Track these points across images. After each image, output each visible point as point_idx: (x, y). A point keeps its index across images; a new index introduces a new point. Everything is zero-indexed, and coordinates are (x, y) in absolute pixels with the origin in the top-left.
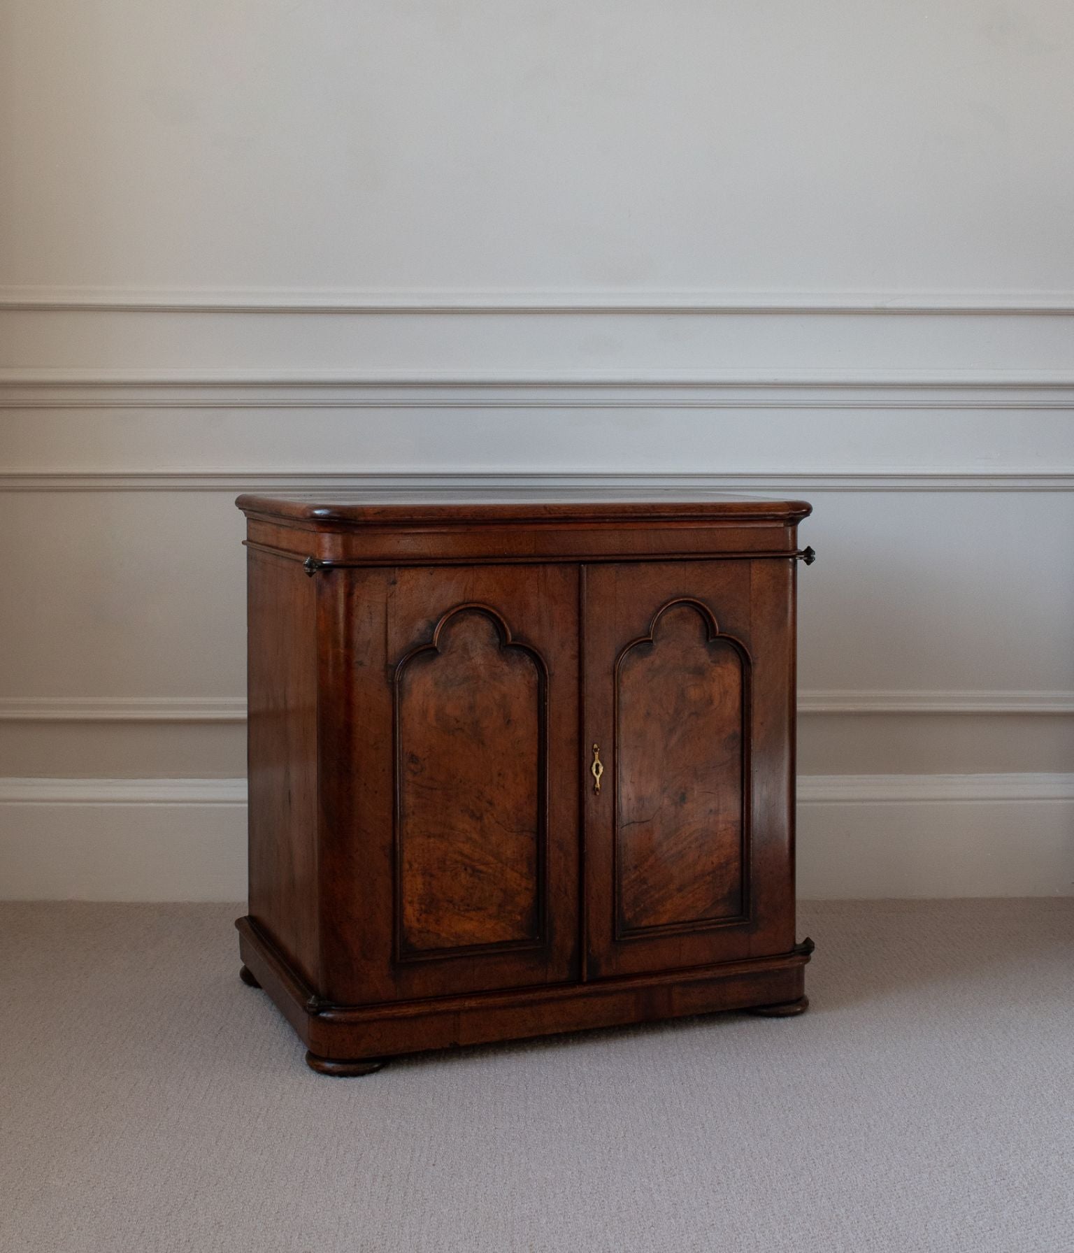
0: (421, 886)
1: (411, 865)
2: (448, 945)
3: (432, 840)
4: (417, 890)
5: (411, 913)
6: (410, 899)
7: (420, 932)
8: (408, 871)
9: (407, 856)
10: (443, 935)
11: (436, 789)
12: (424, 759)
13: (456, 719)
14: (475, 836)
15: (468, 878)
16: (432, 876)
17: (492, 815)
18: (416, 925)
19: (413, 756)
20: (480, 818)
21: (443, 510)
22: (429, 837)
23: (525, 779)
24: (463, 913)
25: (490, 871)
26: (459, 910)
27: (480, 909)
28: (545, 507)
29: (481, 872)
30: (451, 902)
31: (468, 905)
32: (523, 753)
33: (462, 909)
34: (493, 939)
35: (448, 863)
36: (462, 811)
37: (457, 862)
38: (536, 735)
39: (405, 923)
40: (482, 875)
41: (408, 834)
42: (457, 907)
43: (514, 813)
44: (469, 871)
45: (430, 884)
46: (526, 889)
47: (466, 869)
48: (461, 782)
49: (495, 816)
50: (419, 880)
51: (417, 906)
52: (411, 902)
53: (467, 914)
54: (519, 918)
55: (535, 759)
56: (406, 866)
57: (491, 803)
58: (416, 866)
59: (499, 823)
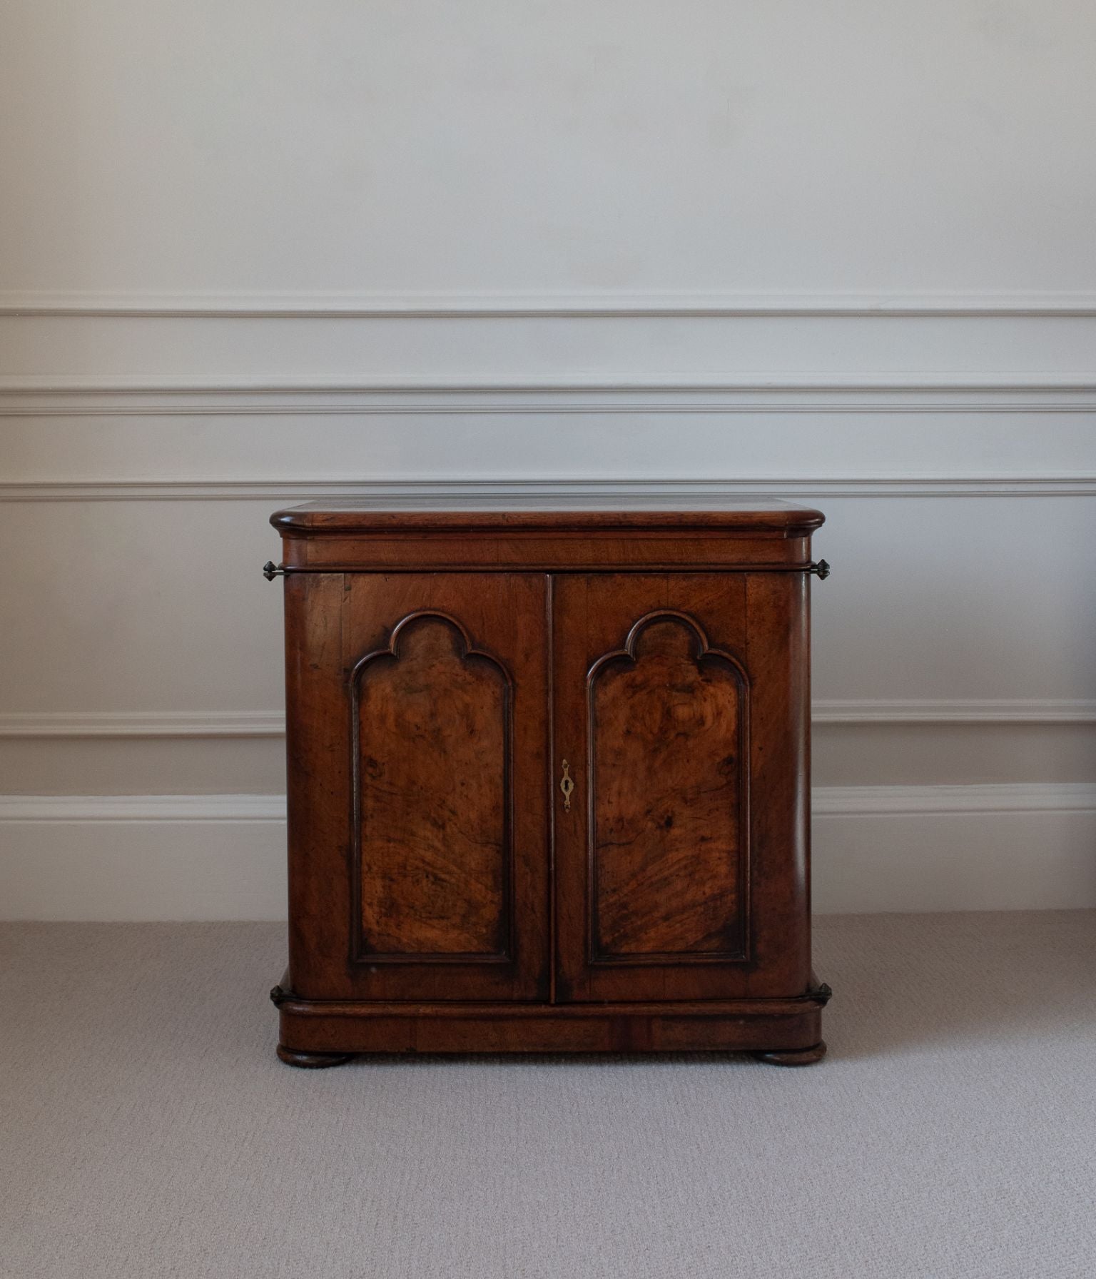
0: (381, 889)
1: (370, 868)
2: (409, 951)
3: (392, 845)
4: (376, 892)
5: (370, 914)
6: (369, 901)
7: (379, 934)
8: (367, 873)
9: (366, 858)
10: (405, 940)
11: (396, 794)
12: (384, 764)
13: (417, 726)
14: (438, 844)
15: (430, 885)
16: (392, 880)
17: (456, 824)
18: (375, 928)
19: (371, 759)
20: (443, 827)
21: (394, 517)
22: (389, 841)
23: (491, 791)
24: (424, 920)
25: (453, 880)
26: (420, 916)
27: (442, 918)
28: (504, 515)
29: (444, 880)
30: (413, 908)
31: (430, 913)
32: (487, 765)
33: (423, 916)
34: (456, 950)
35: (409, 868)
36: (423, 818)
37: (417, 868)
38: (502, 747)
39: (364, 924)
40: (445, 884)
41: (366, 836)
42: (418, 913)
43: (478, 824)
44: (431, 878)
45: (390, 887)
46: (492, 902)
47: (427, 877)
48: (422, 788)
49: (458, 825)
50: (379, 883)
51: (376, 909)
52: (370, 905)
53: (429, 922)
54: (484, 931)
55: (500, 770)
56: (365, 868)
57: (453, 812)
58: (375, 868)
59: (462, 833)
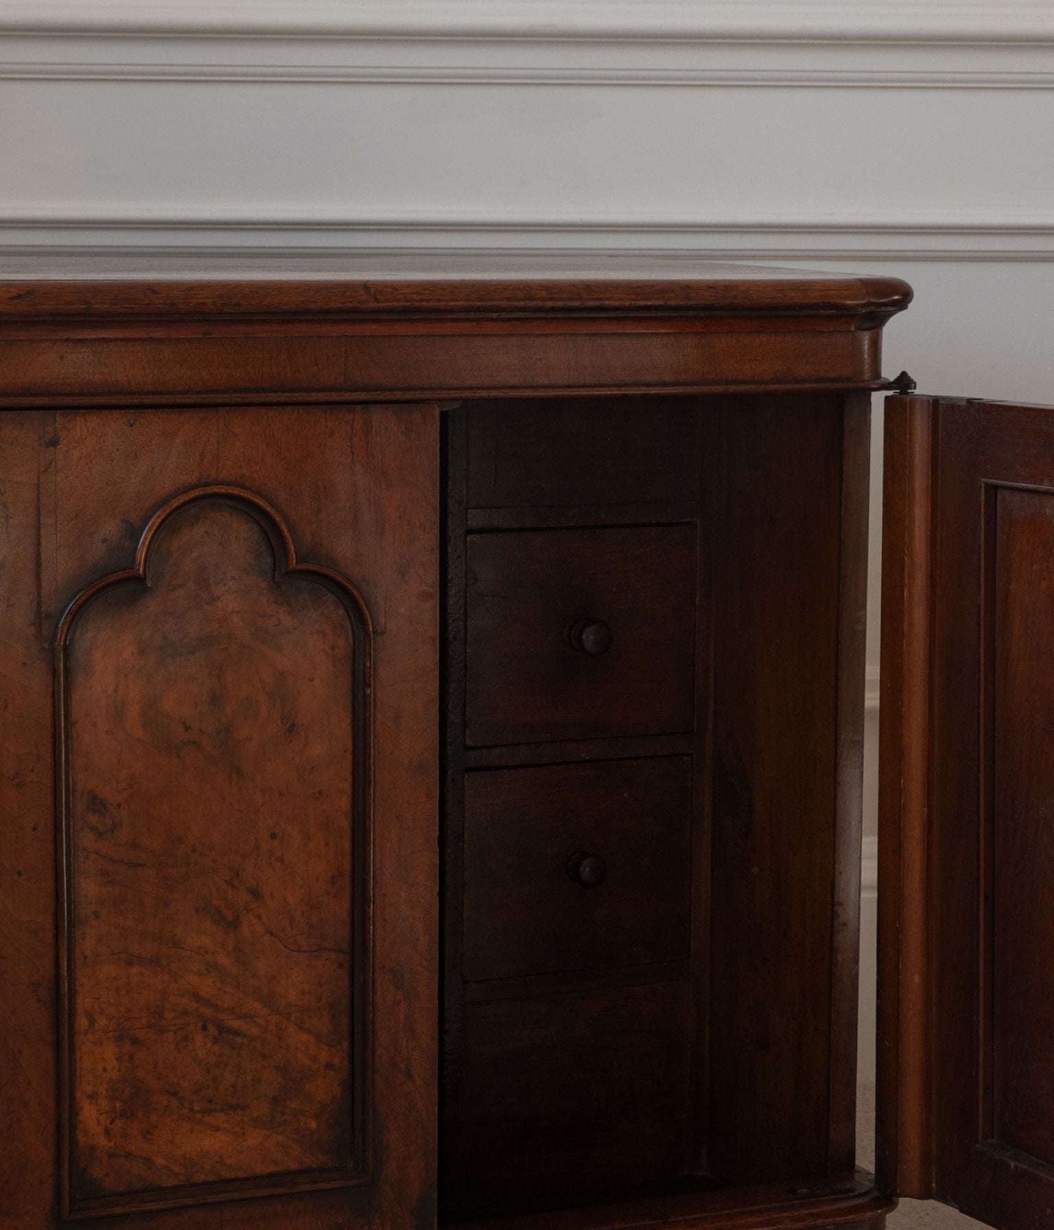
0: (115, 1063)
1: (92, 1022)
2: (169, 1182)
3: (135, 970)
4: (105, 1070)
5: (92, 1117)
6: (90, 1089)
7: (110, 1156)
8: (86, 1032)
9: (84, 1002)
10: (160, 1161)
11: (143, 866)
12: (119, 805)
13: (184, 724)
14: (224, 960)
15: (209, 1045)
16: (135, 1041)
17: (259, 917)
18: (102, 1142)
19: (95, 798)
20: (235, 924)
22: (129, 963)
23: (327, 845)
24: (199, 1116)
25: (255, 1031)
26: (191, 1109)
27: (233, 1108)
29: (237, 1033)
30: (175, 1094)
31: (210, 1101)
32: (320, 793)
33: (196, 1108)
34: (261, 1169)
35: (168, 1015)
36: (197, 911)
37: (186, 1013)
38: (349, 756)
39: (81, 1138)
40: (239, 1039)
41: (86, 957)
42: (186, 1104)
43: (303, 914)
44: (212, 1031)
45: (131, 1057)
46: (329, 1066)
47: (204, 1028)
48: (194, 851)
49: (265, 919)
50: (110, 1052)
51: (104, 1103)
52: (93, 1097)
53: (207, 1119)
54: (313, 1125)
55: (345, 803)
56: (82, 1023)
57: (255, 894)
58: (102, 1022)
59: (271, 934)
